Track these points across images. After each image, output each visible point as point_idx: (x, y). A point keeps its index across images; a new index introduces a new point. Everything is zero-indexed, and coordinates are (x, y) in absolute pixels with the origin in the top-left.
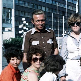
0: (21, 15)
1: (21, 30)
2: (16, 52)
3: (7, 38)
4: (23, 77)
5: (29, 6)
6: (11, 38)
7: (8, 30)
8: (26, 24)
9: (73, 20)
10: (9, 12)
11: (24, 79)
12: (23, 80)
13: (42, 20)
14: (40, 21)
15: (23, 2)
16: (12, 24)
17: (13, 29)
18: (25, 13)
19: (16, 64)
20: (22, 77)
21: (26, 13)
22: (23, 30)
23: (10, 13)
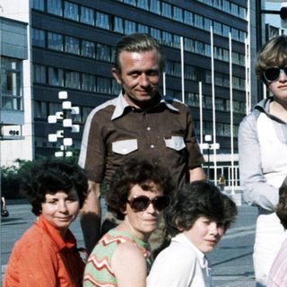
0: (54, 83)
1: (55, 133)
2: (64, 173)
3: (7, 161)
4: (96, 262)
5: (80, 48)
6: (18, 161)
7: (11, 132)
8: (70, 110)
9: (274, 60)
10: (14, 71)
11: (99, 269)
12: (95, 269)
13: (149, 73)
14: (143, 75)
15: (60, 37)
16: (23, 111)
17: (27, 129)
18: (67, 75)
19: (63, 216)
20: (92, 261)
21: (72, 74)
22: (62, 131)
23: (14, 76)
